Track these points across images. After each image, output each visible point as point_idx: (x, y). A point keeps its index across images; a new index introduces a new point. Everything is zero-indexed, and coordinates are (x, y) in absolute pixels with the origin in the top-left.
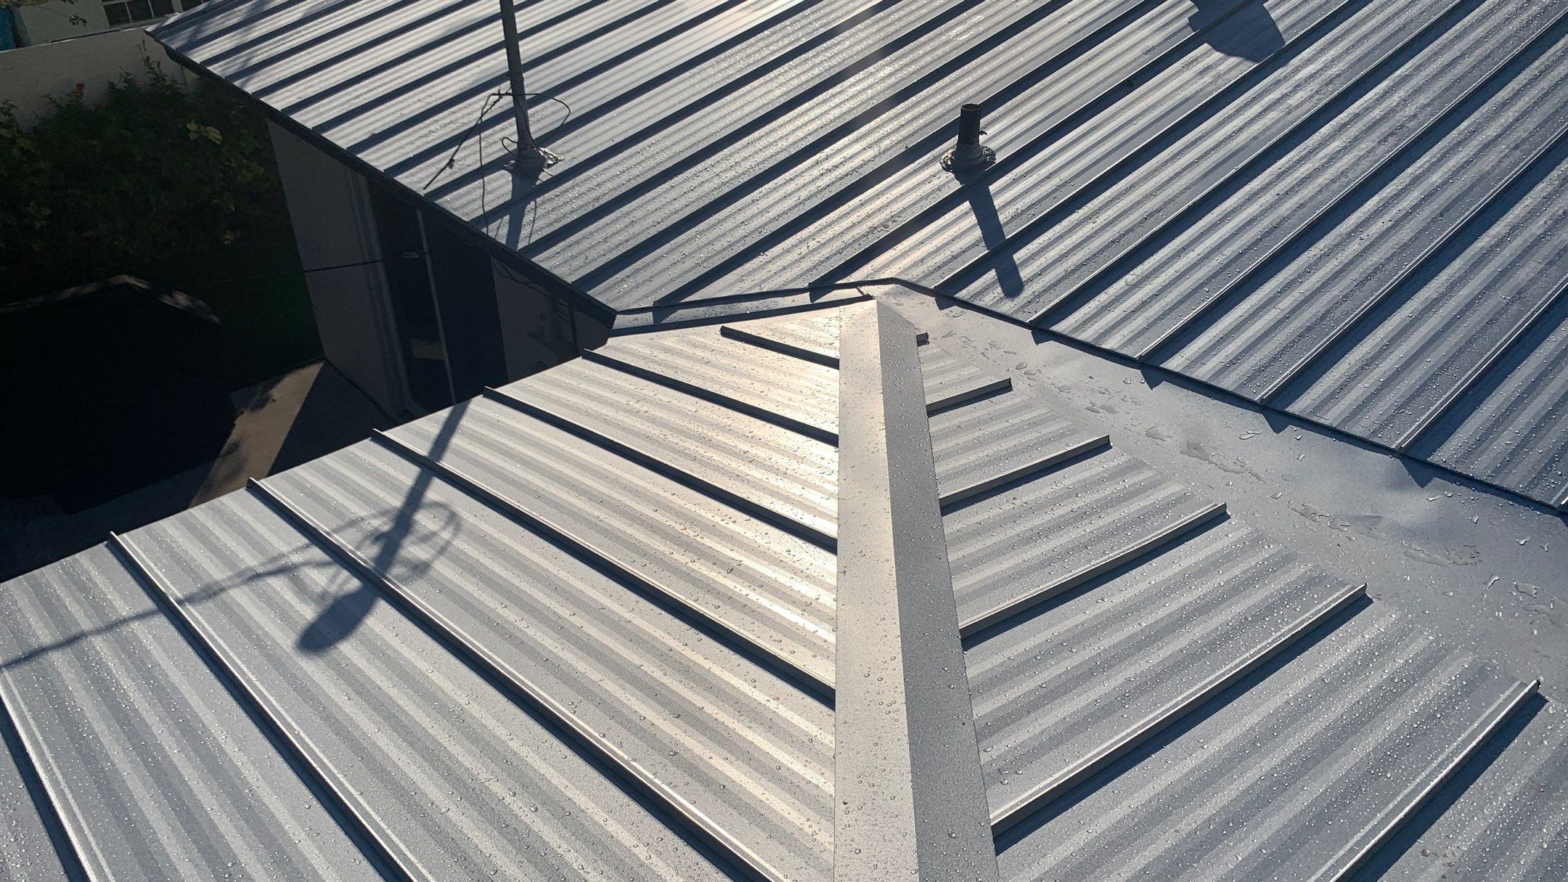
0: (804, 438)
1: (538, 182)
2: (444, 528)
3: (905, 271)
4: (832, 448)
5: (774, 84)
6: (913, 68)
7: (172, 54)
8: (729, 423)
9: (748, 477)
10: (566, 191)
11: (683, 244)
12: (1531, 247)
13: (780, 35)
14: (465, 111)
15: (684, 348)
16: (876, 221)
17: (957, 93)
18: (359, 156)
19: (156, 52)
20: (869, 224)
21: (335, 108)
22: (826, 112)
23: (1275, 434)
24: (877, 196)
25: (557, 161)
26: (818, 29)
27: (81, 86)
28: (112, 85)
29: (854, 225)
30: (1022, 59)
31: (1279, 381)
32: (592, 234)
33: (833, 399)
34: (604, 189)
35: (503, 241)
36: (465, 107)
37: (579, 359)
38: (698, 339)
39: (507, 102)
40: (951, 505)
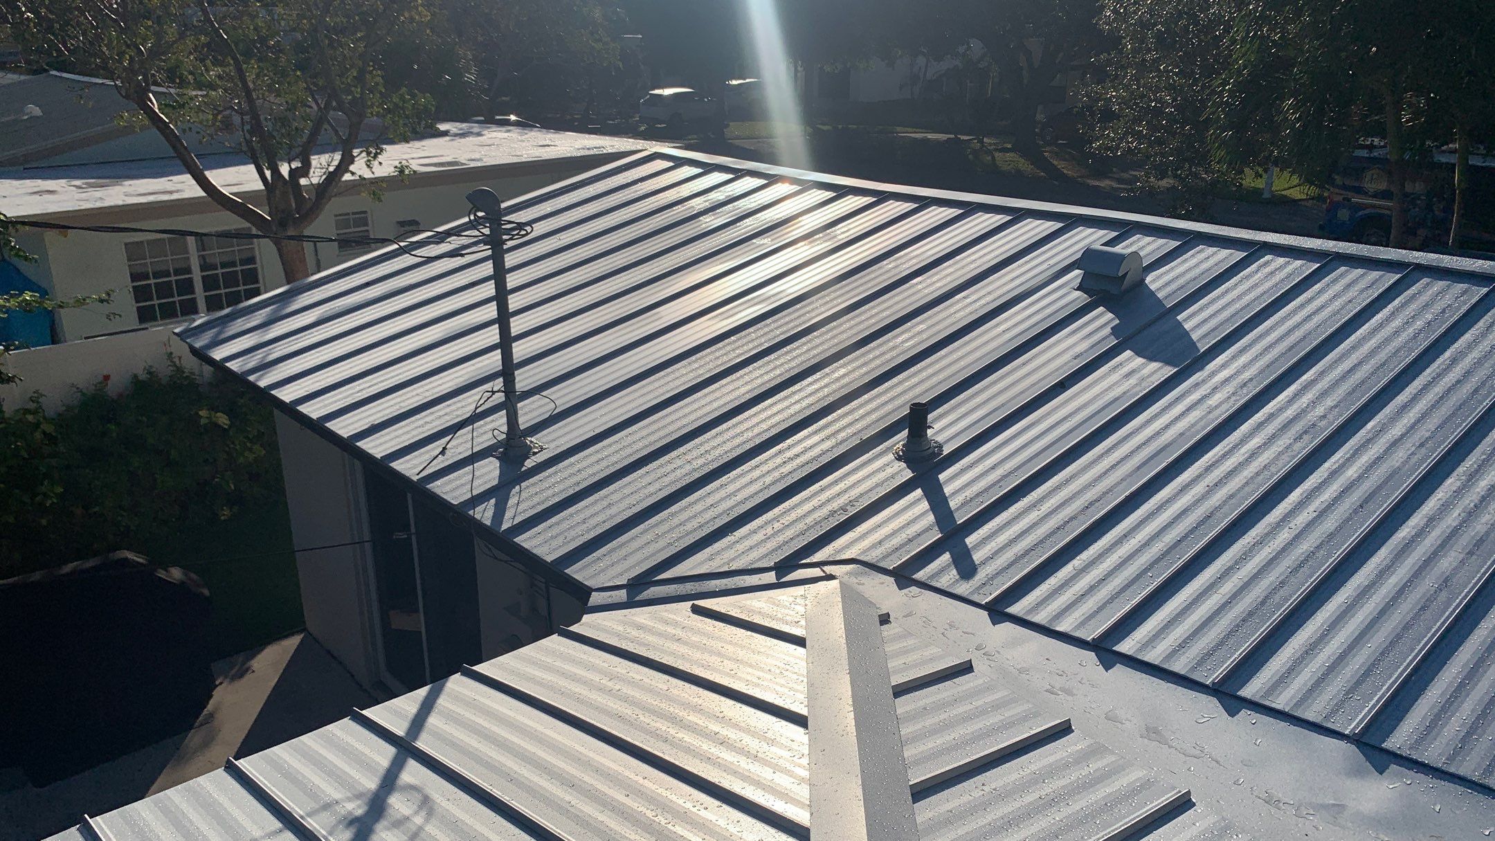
0: (774, 719)
1: (524, 469)
2: (416, 813)
3: (864, 552)
4: (801, 730)
5: (740, 382)
6: (864, 369)
7: (194, 351)
8: (700, 702)
9: (718, 760)
10: (550, 476)
11: (656, 525)
12: (1449, 538)
13: (745, 341)
14: (459, 405)
15: (656, 626)
16: (835, 505)
17: (905, 392)
18: (358, 444)
19: (180, 349)
20: (829, 507)
21: (339, 400)
22: (788, 407)
23: (1230, 718)
24: (836, 482)
25: (542, 449)
26: (779, 336)
27: (107, 378)
28: (135, 376)
29: (815, 509)
30: (962, 363)
31: (1228, 664)
32: (571, 515)
33: (801, 678)
34: (584, 474)
35: (488, 523)
36: (459, 401)
37: (555, 636)
38: (670, 616)
39: (500, 398)
40: (922, 792)
